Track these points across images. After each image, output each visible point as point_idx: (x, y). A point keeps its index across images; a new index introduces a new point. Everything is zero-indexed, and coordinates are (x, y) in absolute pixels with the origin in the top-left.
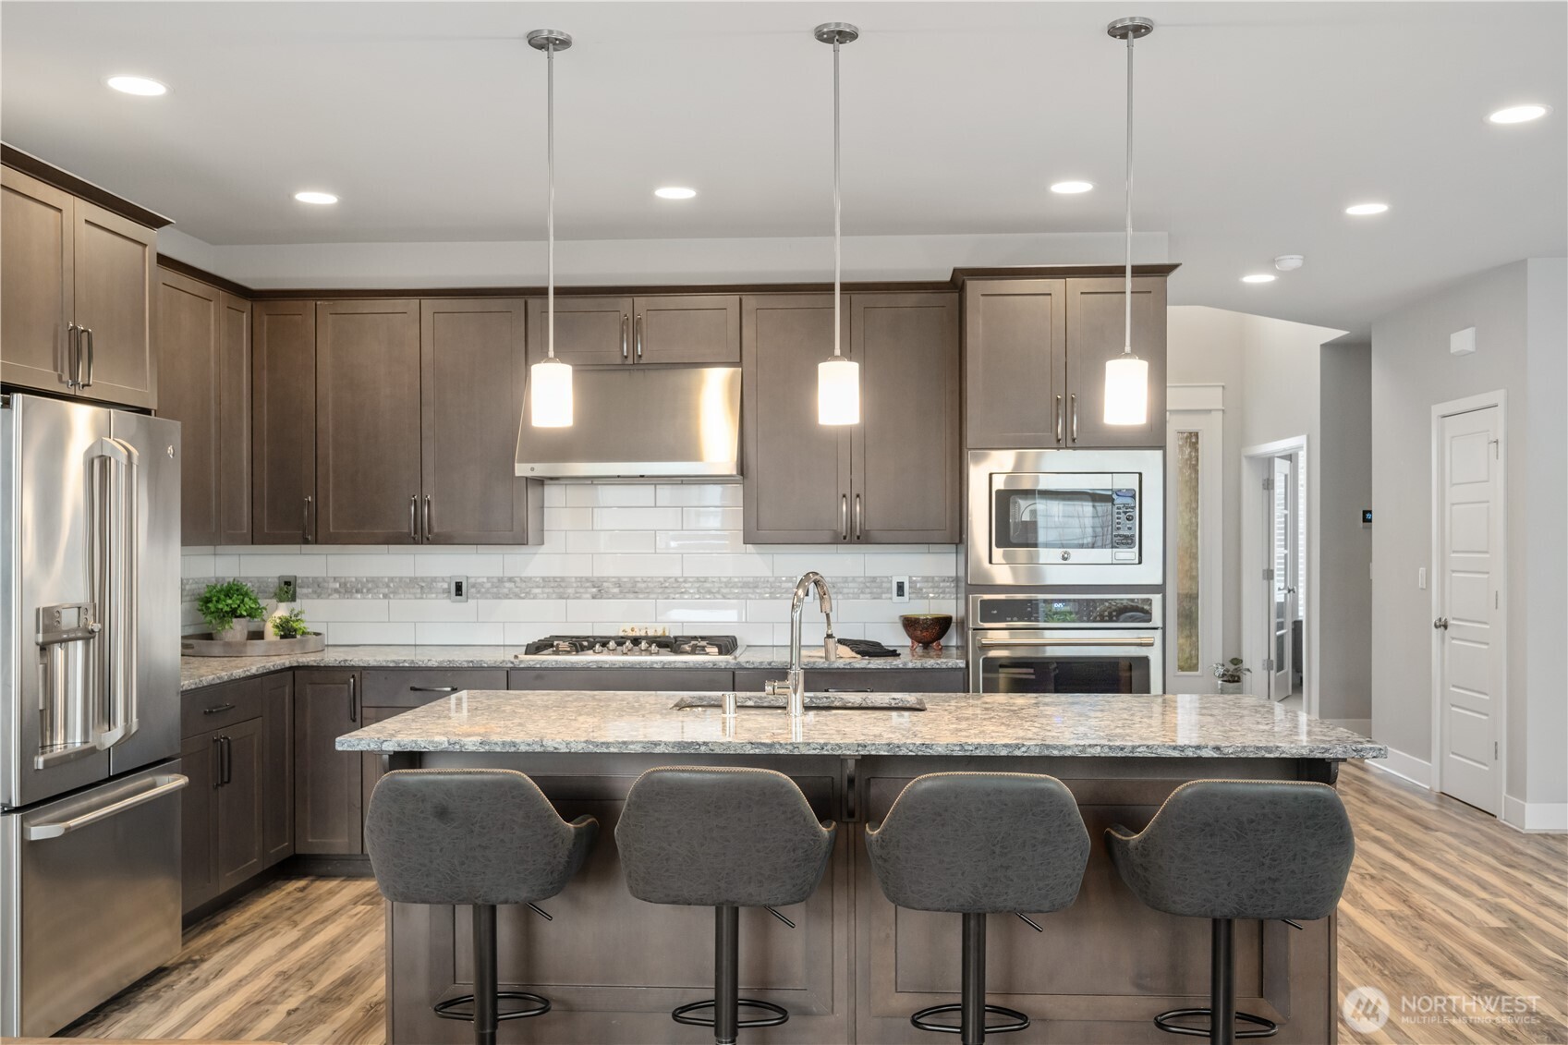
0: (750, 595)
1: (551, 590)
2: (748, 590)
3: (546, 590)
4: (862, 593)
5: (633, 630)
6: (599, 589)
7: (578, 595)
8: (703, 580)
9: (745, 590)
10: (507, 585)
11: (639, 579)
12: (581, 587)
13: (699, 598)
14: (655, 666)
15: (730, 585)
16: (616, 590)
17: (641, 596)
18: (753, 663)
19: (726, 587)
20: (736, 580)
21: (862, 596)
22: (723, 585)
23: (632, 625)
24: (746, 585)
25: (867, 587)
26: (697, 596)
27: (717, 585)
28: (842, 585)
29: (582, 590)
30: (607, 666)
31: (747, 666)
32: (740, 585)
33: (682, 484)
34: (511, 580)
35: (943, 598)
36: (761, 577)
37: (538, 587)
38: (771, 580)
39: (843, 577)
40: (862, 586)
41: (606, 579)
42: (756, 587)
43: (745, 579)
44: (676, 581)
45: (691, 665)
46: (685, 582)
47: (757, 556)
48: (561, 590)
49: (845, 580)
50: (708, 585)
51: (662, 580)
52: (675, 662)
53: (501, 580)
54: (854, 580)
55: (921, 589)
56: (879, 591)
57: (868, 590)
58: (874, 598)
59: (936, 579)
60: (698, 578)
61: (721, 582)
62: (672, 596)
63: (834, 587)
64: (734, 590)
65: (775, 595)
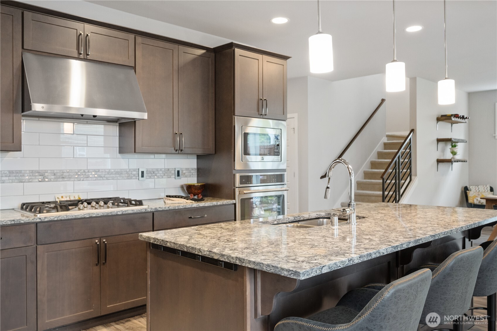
0: (119, 178)
1: (14, 178)
2: (118, 176)
3: (11, 178)
4: (164, 175)
5: (62, 197)
6: (42, 176)
7: (31, 180)
8: (97, 171)
9: (116, 175)
11: (65, 171)
12: (33, 176)
13: (95, 180)
15: (110, 173)
16: (53, 177)
17: (66, 179)
18: (162, 208)
19: (108, 174)
20: (113, 171)
21: (164, 177)
23: (62, 195)
24: (117, 173)
25: (166, 173)
26: (94, 179)
27: (103, 173)
28: (157, 172)
29: (33, 177)
30: (94, 215)
31: (160, 209)
32: (114, 173)
35: (192, 177)
36: (123, 169)
38: (128, 170)
39: (157, 169)
40: (164, 172)
41: (46, 171)
42: (122, 174)
43: (116, 170)
44: (84, 172)
45: (135, 211)
46: (88, 172)
47: (122, 159)
48: (21, 177)
51: (77, 171)
52: (128, 210)
54: (161, 170)
55: (185, 173)
56: (170, 174)
57: (166, 174)
58: (169, 178)
59: (190, 169)
60: (95, 170)
61: (106, 172)
62: (82, 179)
63: (153, 173)
64: (111, 176)
65: (129, 177)
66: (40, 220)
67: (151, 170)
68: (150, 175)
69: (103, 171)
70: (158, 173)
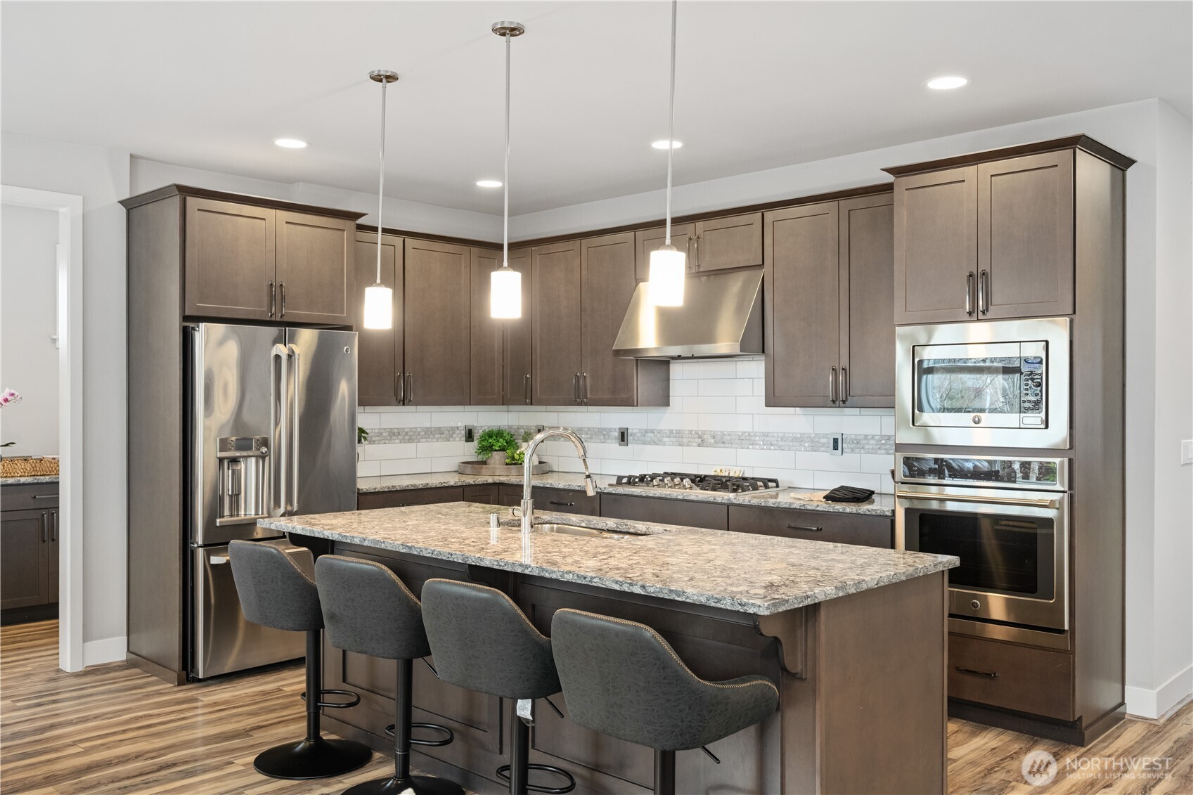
0: (798, 448)
1: (674, 439)
2: (797, 444)
3: (671, 439)
5: (721, 471)
6: (701, 440)
8: (767, 434)
9: (794, 443)
10: (649, 434)
11: (727, 433)
12: (692, 438)
15: (784, 439)
16: (712, 441)
17: (727, 445)
20: (789, 435)
22: (779, 439)
23: (721, 467)
24: (795, 439)
26: (763, 447)
27: (776, 439)
28: (864, 442)
32: (791, 439)
34: (652, 431)
36: (805, 434)
37: (667, 437)
38: (812, 436)
41: (705, 432)
42: (803, 441)
43: (794, 435)
44: (749, 435)
46: (755, 436)
48: (680, 440)
49: (866, 437)
50: (768, 439)
51: (740, 434)
53: (646, 431)
54: (873, 437)
60: (763, 433)
61: (778, 437)
62: (746, 446)
63: (859, 444)
64: (787, 443)
65: (814, 449)
67: (854, 437)
68: (853, 446)
69: (775, 435)
70: (868, 444)
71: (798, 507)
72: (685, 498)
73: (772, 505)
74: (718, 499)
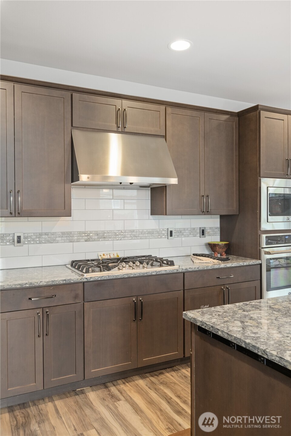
0: (151, 237)
1: (66, 238)
2: (150, 235)
3: (63, 238)
4: (190, 234)
5: (104, 255)
6: (88, 237)
7: (79, 240)
8: (132, 231)
9: (148, 235)
10: (43, 236)
11: (106, 232)
12: (80, 236)
13: (131, 239)
14: (153, 274)
15: (143, 233)
16: (96, 237)
17: (106, 239)
18: (192, 269)
19: (141, 234)
20: (145, 231)
21: (190, 236)
22: (140, 233)
23: (104, 253)
24: (149, 233)
25: (192, 232)
26: (130, 238)
27: (138, 233)
28: (184, 232)
29: (81, 238)
30: (132, 276)
31: (190, 270)
32: (147, 233)
33: (124, 189)
34: (46, 234)
35: (216, 235)
36: (155, 229)
37: (59, 237)
38: (158, 230)
39: (184, 228)
40: (190, 231)
41: (91, 232)
42: (153, 233)
43: (149, 230)
44: (122, 232)
45: (168, 272)
46: (125, 232)
47: (153, 221)
48: (71, 238)
49: (184, 229)
50: (133, 233)
51: (115, 232)
52: (161, 271)
53: (41, 234)
54: (187, 229)
55: (209, 232)
56: (196, 233)
57: (192, 233)
58: (194, 236)
59: (214, 228)
60: (130, 230)
61: (139, 232)
62: (120, 239)
63: (181, 232)
64: (144, 235)
65: (160, 237)
66: (86, 280)
67: (178, 229)
68: (178, 234)
69: (138, 231)
70: (185, 232)
71: (223, 267)
72: (158, 273)
73: (210, 268)
74: (180, 270)
